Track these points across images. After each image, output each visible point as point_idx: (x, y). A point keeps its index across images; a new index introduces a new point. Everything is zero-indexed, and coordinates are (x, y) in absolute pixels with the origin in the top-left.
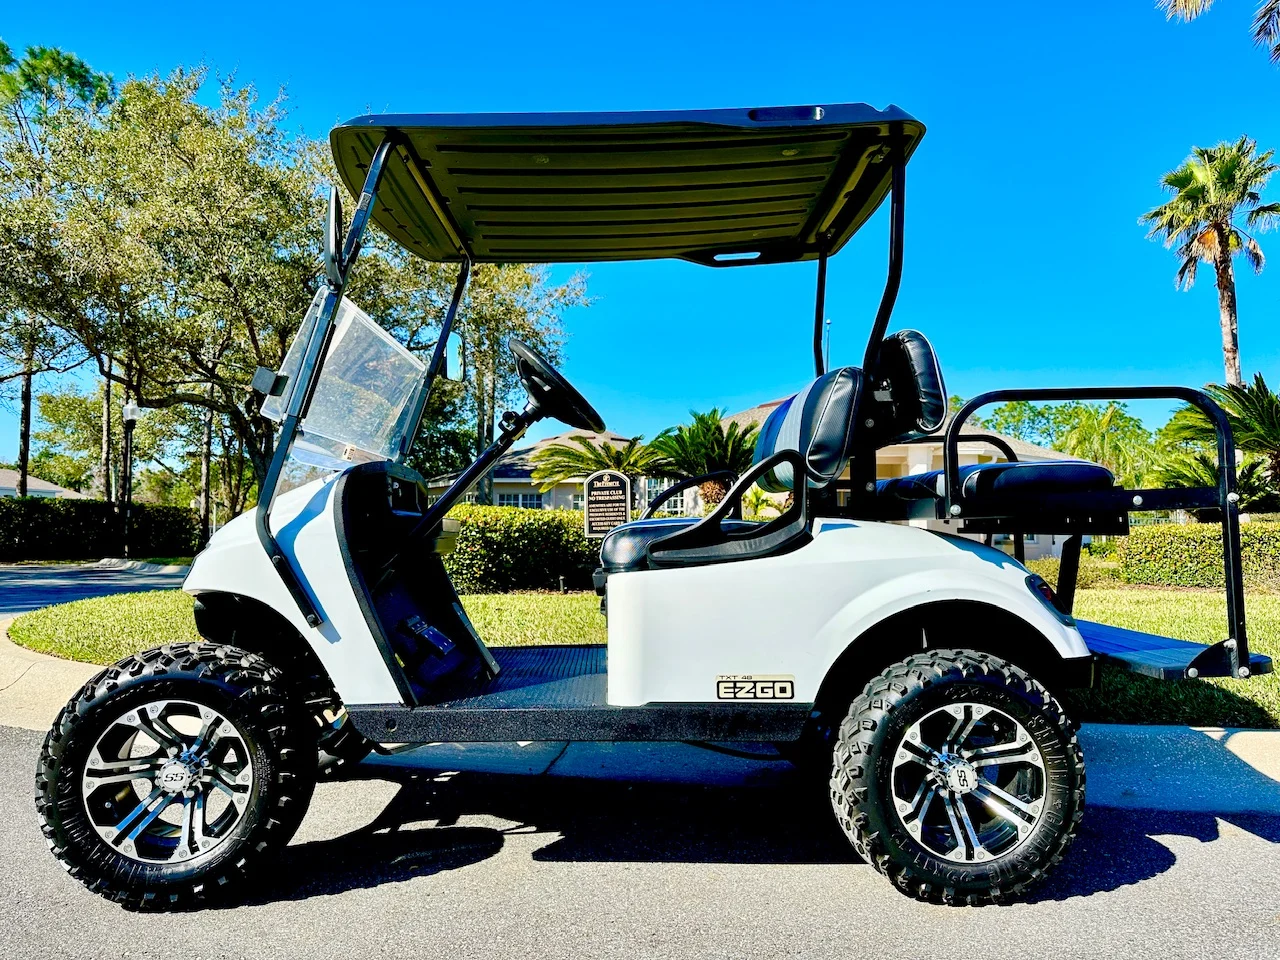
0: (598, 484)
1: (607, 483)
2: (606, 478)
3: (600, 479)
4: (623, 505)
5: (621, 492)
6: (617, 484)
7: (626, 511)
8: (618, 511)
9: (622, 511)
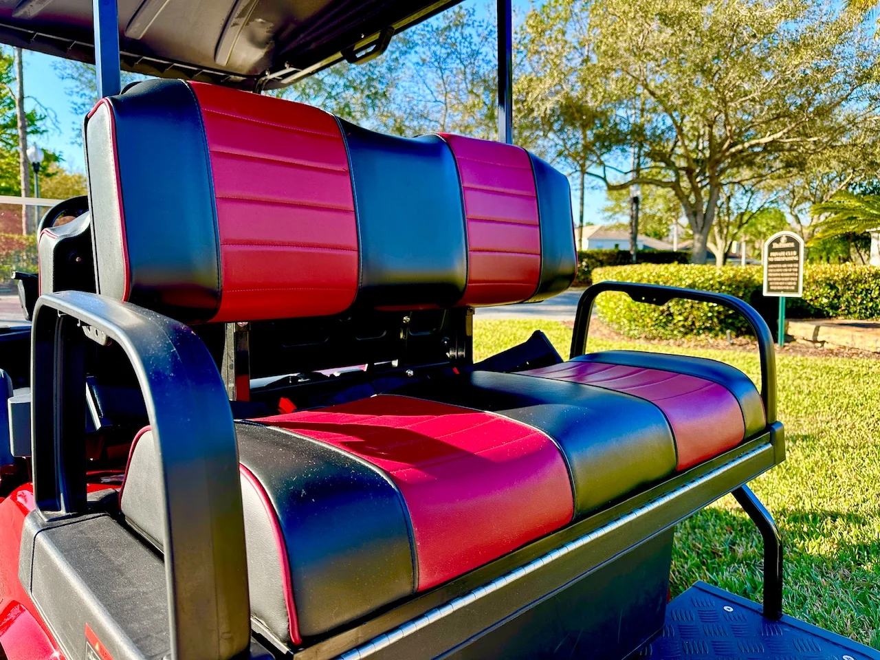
0: (775, 246)
3: (778, 240)
4: (796, 265)
5: (795, 253)
6: (792, 245)
7: (798, 272)
8: (792, 272)
9: (795, 272)
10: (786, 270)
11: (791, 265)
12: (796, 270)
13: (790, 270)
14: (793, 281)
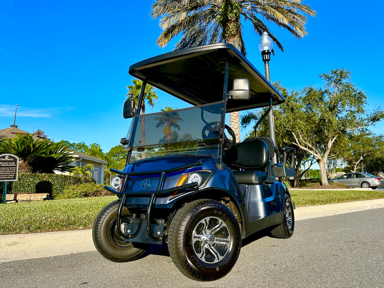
0: (2, 159)
1: (7, 159)
3: (4, 157)
4: (15, 168)
5: (14, 163)
6: (13, 159)
7: (16, 171)
8: (12, 170)
9: (14, 171)
10: (9, 170)
11: (12, 168)
12: (15, 170)
13: (11, 170)
14: (12, 174)
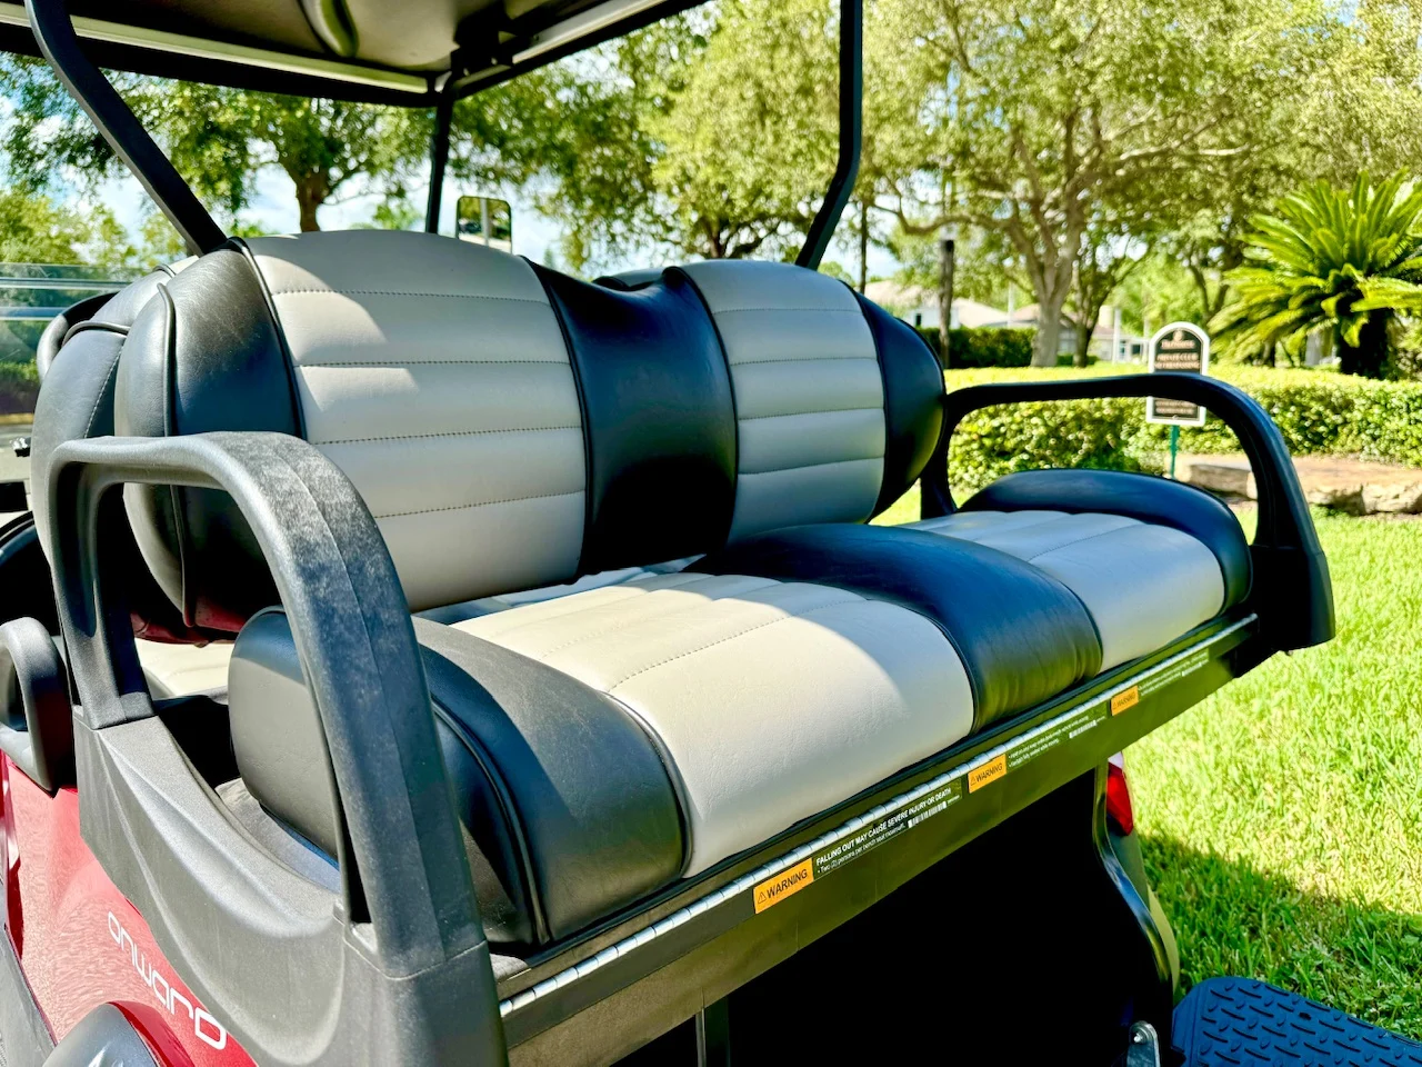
0: (1166, 345)
1: (1178, 342)
2: (1178, 336)
3: (1169, 337)
5: (1194, 356)
6: (1190, 344)
